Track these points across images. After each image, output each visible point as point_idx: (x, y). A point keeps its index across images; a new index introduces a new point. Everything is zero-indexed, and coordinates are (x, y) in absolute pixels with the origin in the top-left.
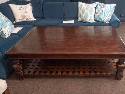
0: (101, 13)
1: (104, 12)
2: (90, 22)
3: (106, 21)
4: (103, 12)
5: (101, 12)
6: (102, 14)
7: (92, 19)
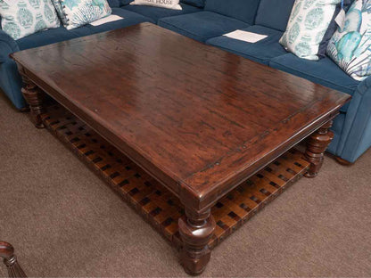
0: (352, 32)
1: (362, 33)
2: (297, 53)
3: (356, 68)
4: (359, 31)
5: (353, 26)
6: (354, 36)
7: (308, 48)
